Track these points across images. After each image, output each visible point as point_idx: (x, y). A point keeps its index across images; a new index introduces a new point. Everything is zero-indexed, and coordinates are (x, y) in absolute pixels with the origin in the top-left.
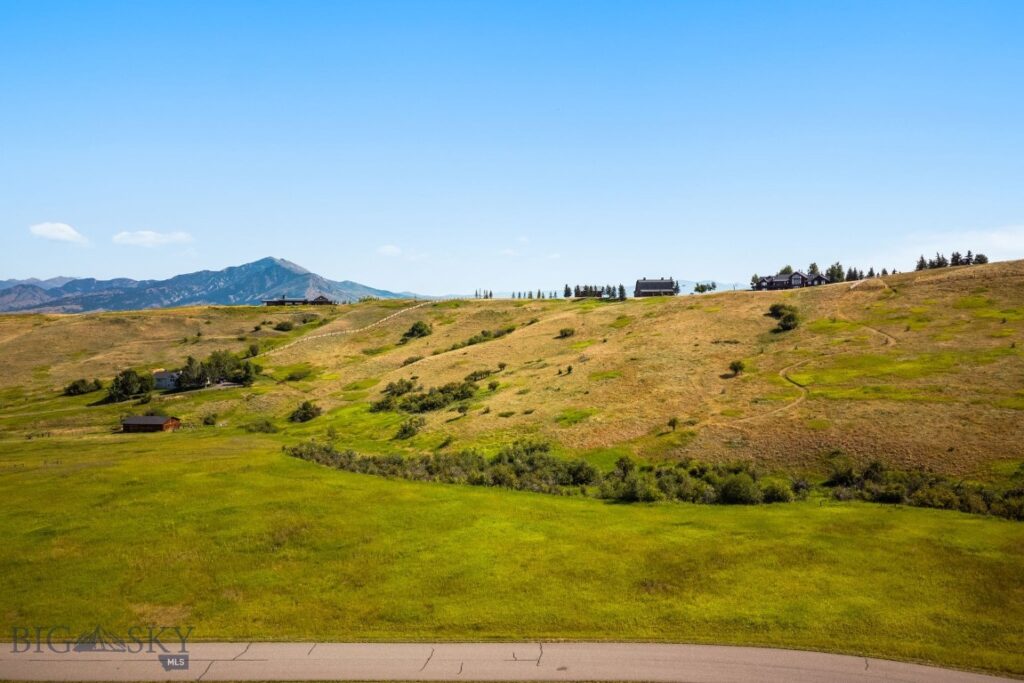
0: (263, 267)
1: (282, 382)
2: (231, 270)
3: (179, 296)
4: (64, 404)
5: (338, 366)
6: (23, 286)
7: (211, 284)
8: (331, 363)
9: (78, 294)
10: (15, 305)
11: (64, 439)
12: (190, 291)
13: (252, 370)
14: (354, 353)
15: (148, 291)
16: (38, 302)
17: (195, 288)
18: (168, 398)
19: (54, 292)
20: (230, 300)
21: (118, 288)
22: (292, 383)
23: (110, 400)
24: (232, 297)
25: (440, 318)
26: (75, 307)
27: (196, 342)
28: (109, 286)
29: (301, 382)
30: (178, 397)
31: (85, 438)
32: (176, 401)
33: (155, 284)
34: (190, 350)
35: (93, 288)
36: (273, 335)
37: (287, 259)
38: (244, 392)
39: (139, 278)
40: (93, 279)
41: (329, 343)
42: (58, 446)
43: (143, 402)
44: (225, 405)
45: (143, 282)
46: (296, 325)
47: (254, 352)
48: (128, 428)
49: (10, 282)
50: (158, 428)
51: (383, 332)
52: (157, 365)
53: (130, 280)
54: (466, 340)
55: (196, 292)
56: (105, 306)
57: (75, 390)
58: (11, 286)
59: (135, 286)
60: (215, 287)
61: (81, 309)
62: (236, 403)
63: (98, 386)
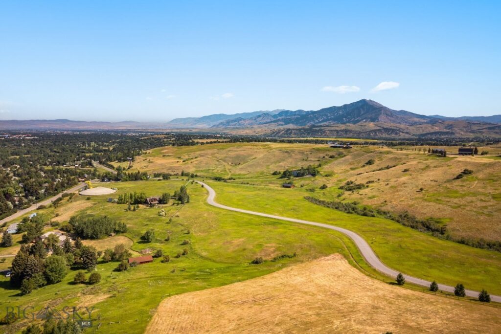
0: (360, 104)
1: (323, 176)
2: (345, 106)
3: (322, 118)
4: (272, 178)
5: (341, 173)
6: (264, 114)
7: (336, 112)
8: (340, 171)
9: (283, 117)
10: (261, 122)
11: (271, 187)
12: (326, 115)
13: (316, 172)
14: (348, 169)
15: (309, 116)
16: (269, 121)
17: (329, 115)
18: (295, 178)
19: (275, 116)
20: (344, 120)
21: (298, 115)
22: (326, 177)
23: (281, 178)
24: (344, 119)
25: (380, 158)
26: (281, 123)
27: (306, 160)
28: (294, 114)
29: (328, 177)
30: (297, 178)
31: (275, 188)
32: (296, 180)
33: (313, 113)
34: (305, 163)
35: (289, 114)
36: (328, 160)
37: (372, 100)
38: (313, 179)
39: (306, 110)
40: (289, 111)
41: (342, 164)
42: (270, 189)
43: (289, 179)
44: (307, 182)
45: (308, 112)
46: (336, 156)
47: (320, 165)
48: (284, 186)
49: (261, 112)
50: (289, 187)
51: (359, 162)
52: (295, 168)
53: (303, 111)
54: (378, 169)
55: (329, 117)
56: (293, 123)
57: (275, 174)
58: (260, 114)
59: (305, 114)
60: (338, 114)
61: (283, 123)
62: (310, 182)
63: (280, 173)
